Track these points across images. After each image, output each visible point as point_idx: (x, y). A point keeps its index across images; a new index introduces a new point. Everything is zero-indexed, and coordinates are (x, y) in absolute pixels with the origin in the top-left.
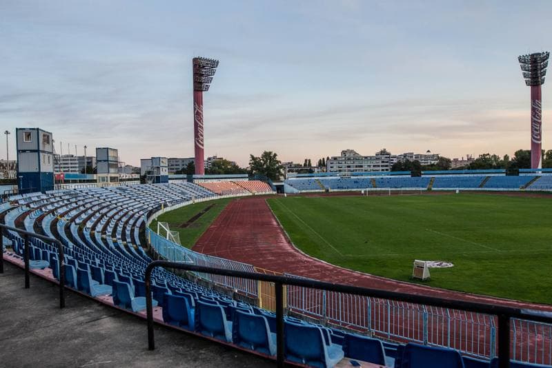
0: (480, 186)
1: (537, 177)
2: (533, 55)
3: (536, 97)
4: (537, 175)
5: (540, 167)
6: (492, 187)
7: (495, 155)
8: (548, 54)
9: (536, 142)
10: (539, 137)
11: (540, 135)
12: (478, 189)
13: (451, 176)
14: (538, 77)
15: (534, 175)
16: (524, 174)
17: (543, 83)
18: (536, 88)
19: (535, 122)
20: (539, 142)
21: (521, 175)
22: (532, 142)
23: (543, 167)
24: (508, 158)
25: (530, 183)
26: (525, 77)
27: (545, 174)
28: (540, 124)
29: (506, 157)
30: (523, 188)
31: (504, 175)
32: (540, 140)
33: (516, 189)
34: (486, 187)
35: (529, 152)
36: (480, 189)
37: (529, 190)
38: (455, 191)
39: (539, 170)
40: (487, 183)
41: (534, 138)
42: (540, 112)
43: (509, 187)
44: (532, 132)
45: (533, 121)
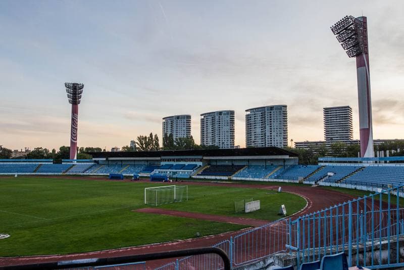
0: (35, 172)
1: (74, 165)
2: (74, 84)
3: (75, 112)
4: (73, 163)
5: (75, 158)
6: (43, 172)
7: (46, 149)
8: (83, 86)
9: (73, 141)
10: (75, 139)
11: (76, 137)
12: (32, 174)
13: (11, 163)
14: (76, 99)
15: (71, 163)
16: (65, 163)
17: (79, 103)
18: (75, 106)
19: (74, 128)
20: (75, 142)
21: (63, 163)
22: (71, 141)
23: (77, 158)
24: (55, 151)
25: (69, 169)
26: (68, 97)
27: (78, 163)
28: (77, 129)
29: (54, 151)
30: (64, 172)
31: (52, 163)
32: (76, 140)
33: (59, 174)
34: (39, 172)
35: (69, 148)
36: (34, 174)
37: (68, 174)
38: (14, 175)
39: (75, 160)
40: (40, 169)
41: (73, 139)
42: (77, 122)
43: (54, 172)
44: (71, 134)
45: (72, 127)
